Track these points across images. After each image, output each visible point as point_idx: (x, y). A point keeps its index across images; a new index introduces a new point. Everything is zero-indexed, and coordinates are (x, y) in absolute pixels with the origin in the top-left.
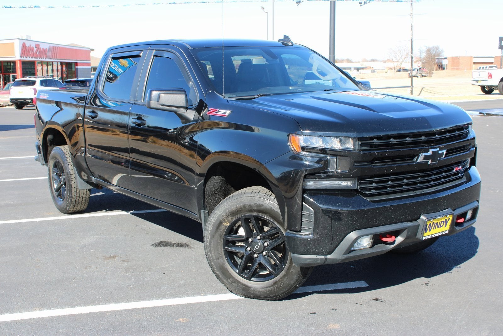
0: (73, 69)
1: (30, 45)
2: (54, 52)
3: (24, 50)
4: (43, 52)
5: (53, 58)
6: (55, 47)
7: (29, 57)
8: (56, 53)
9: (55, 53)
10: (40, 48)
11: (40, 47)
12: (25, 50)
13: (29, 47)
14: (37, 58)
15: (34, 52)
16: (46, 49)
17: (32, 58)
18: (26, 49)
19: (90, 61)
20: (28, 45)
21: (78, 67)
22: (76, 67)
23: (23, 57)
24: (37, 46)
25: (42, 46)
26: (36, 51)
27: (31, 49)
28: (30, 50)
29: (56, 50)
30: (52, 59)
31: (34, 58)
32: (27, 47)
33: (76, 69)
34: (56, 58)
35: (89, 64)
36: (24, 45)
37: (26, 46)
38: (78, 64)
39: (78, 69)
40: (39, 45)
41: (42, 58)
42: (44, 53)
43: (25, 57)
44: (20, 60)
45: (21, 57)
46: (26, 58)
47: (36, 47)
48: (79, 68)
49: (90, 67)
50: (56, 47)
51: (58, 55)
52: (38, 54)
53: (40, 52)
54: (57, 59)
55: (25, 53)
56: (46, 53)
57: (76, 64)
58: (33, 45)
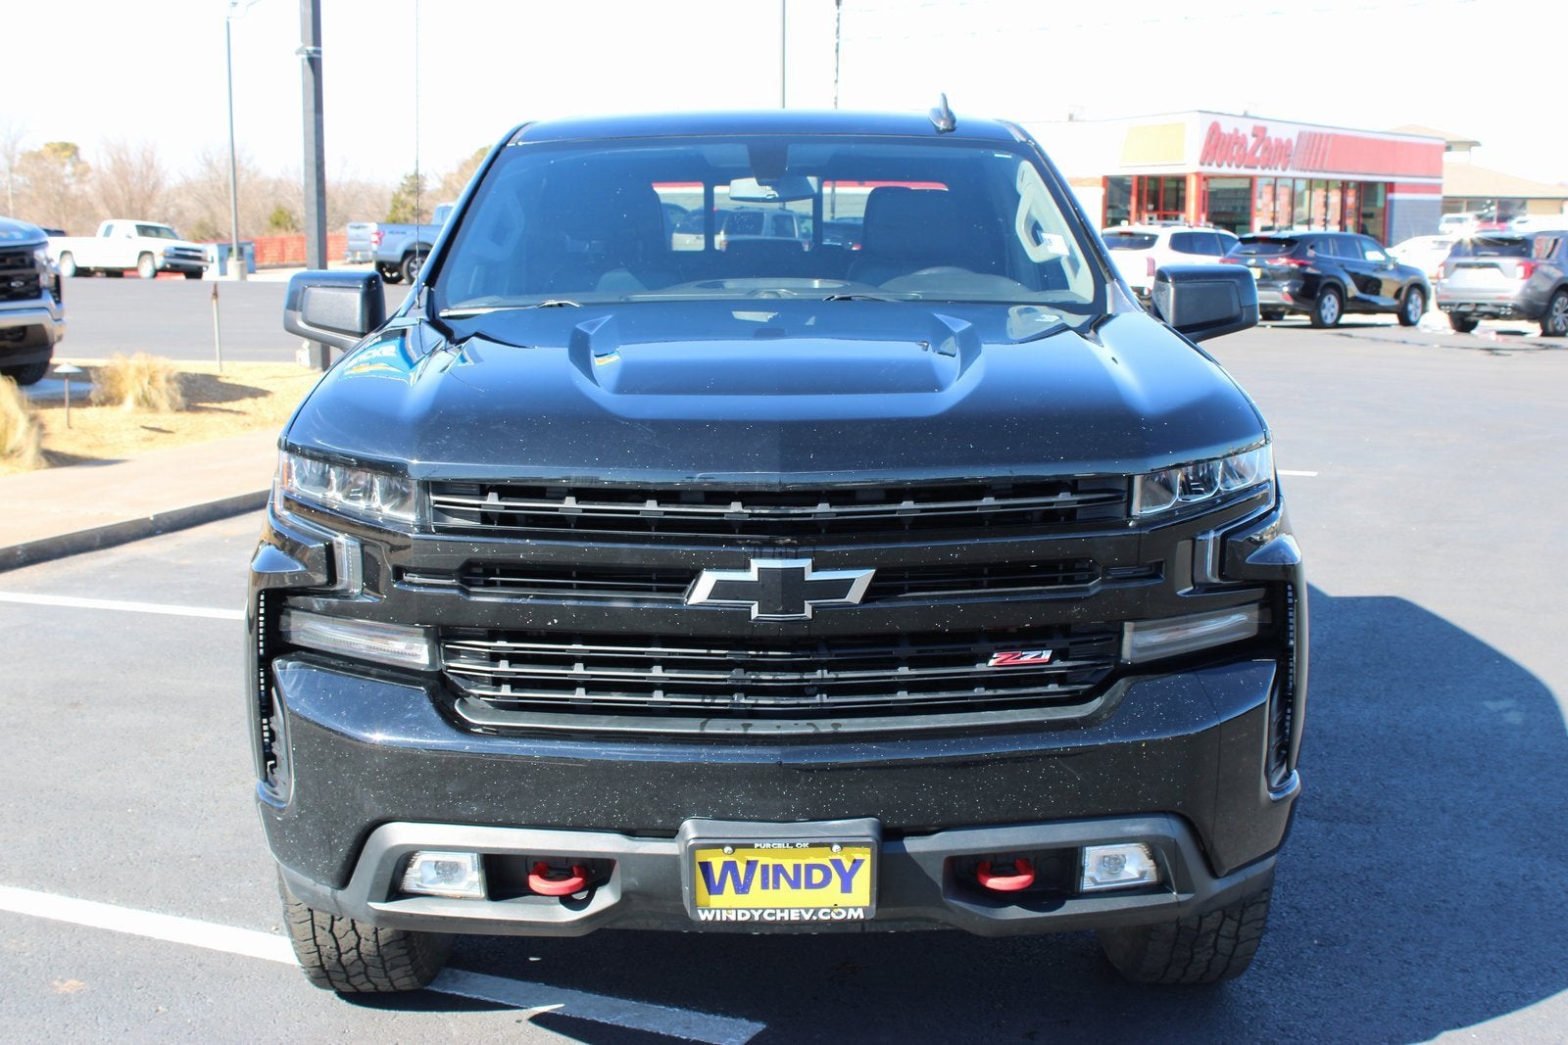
0: (1380, 203)
1: (1236, 130)
2: (1315, 151)
3: (1212, 143)
4: (1277, 149)
5: (1310, 167)
6: (1318, 137)
7: (1229, 165)
8: (1321, 152)
9: (1317, 154)
10: (1269, 139)
11: (1269, 134)
12: (1217, 143)
13: (1231, 136)
14: (1254, 167)
15: (1246, 149)
16: (1289, 142)
17: (1238, 167)
18: (1221, 141)
19: (1440, 177)
20: (1227, 128)
21: (1397, 196)
22: (1390, 196)
23: (1210, 164)
24: (1259, 133)
25: (1274, 133)
26: (1252, 148)
27: (1237, 140)
28: (1232, 144)
29: (1322, 145)
30: (1305, 171)
31: (1246, 167)
32: (1224, 135)
33: (1389, 204)
34: (1321, 166)
35: (1436, 189)
36: (1215, 129)
37: (1220, 134)
38: (1396, 188)
39: (1396, 204)
40: (1264, 130)
41: (1270, 169)
42: (1279, 153)
43: (1214, 164)
44: (1198, 174)
45: (1202, 164)
46: (1219, 166)
47: (1254, 135)
48: (1399, 201)
49: (1438, 197)
50: (1321, 135)
51: (1327, 158)
52: (1258, 154)
53: (1266, 149)
54: (1325, 172)
55: (1215, 153)
56: (1288, 153)
57: (1390, 187)
58: (1246, 128)
